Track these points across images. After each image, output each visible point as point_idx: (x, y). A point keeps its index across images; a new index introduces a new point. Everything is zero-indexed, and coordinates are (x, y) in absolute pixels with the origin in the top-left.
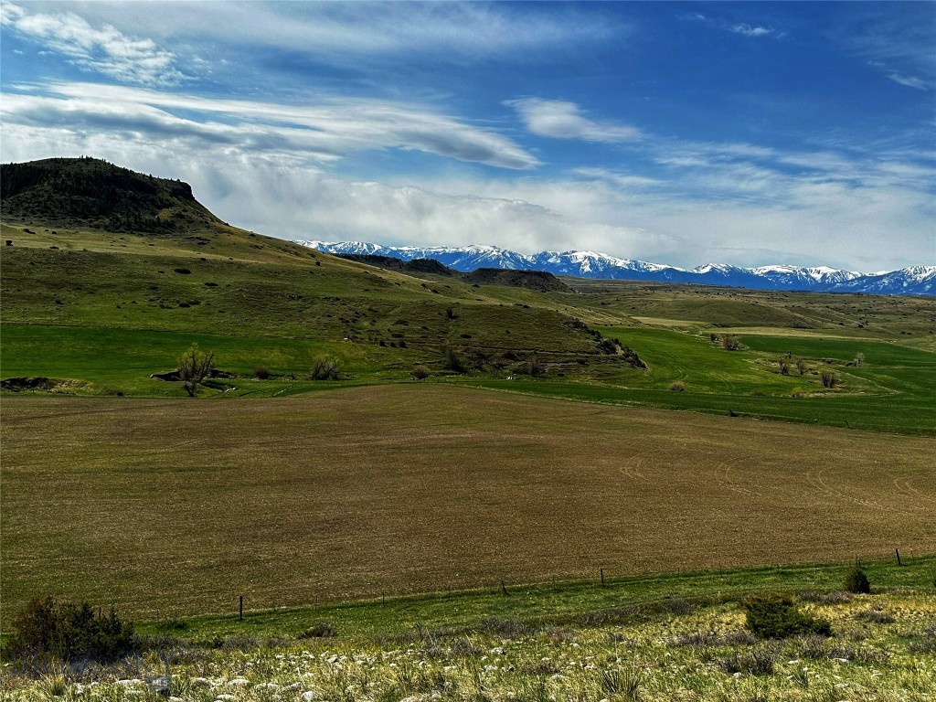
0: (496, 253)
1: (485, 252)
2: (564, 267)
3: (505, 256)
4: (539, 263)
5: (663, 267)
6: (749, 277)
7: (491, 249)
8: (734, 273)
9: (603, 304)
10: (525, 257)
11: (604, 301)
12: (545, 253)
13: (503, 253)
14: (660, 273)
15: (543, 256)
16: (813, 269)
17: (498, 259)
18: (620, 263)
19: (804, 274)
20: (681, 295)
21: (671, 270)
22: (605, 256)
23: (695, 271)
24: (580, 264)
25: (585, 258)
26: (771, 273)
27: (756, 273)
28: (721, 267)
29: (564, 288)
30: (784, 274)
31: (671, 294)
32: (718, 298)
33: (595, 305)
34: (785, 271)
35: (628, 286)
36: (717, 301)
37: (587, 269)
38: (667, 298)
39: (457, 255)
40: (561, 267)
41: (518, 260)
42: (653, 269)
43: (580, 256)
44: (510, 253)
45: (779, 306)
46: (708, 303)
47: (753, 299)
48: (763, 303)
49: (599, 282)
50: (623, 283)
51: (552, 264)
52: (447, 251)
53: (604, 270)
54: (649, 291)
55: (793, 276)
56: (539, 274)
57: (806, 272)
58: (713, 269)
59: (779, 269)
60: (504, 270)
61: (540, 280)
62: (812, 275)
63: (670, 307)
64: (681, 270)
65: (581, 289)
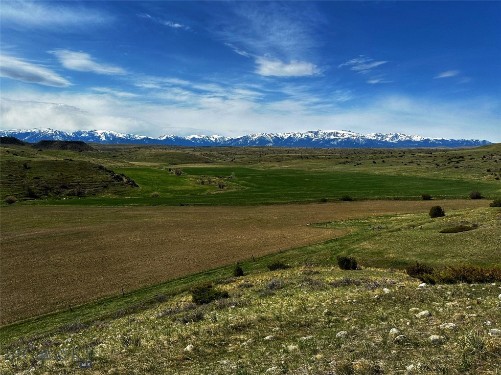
0: (51, 132)
1: (44, 132)
2: (91, 138)
3: (56, 133)
4: (76, 136)
5: (143, 137)
6: (184, 140)
7: (48, 130)
8: (177, 139)
9: (114, 156)
10: (68, 134)
11: (114, 155)
12: (80, 131)
13: (55, 132)
14: (142, 140)
15: (79, 133)
16: (211, 136)
17: (52, 135)
18: (121, 136)
19: (207, 139)
20: (153, 150)
21: (147, 139)
22: (113, 132)
23: (159, 139)
24: (99, 137)
25: (102, 133)
26: (193, 138)
27: (187, 139)
28: (171, 136)
29: (92, 149)
30: (199, 139)
31: (148, 150)
32: (171, 151)
33: (110, 157)
34: (199, 137)
35: (126, 147)
36: (170, 153)
37: (104, 139)
38: (146, 152)
39: (27, 134)
40: (90, 139)
41: (64, 136)
42: (138, 138)
43: (99, 132)
44: (59, 132)
45: (198, 154)
46: (166, 154)
47: (187, 151)
48: (191, 152)
49: (111, 145)
50: (124, 145)
51: (84, 137)
52: (21, 132)
53: (114, 140)
54: (137, 149)
55: (203, 140)
56: (77, 142)
57: (208, 138)
58: (167, 137)
59: (197, 137)
60: (56, 141)
61: (77, 146)
62: (211, 139)
63: (148, 157)
64: (152, 138)
65: (101, 150)
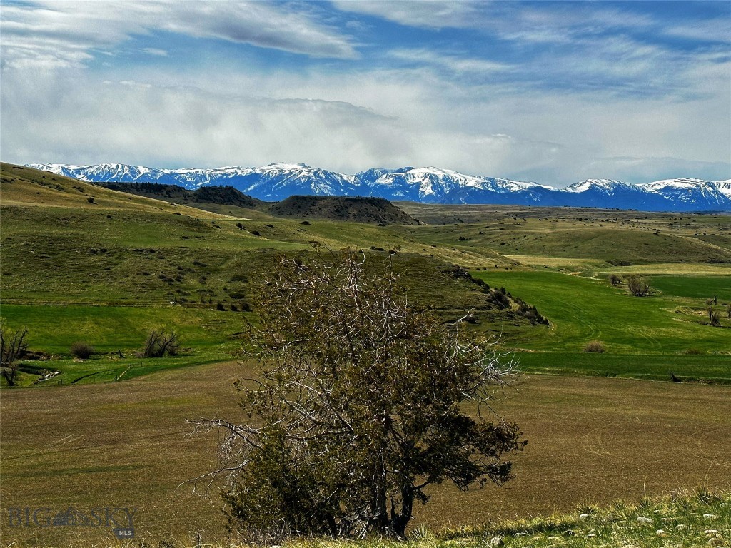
0: (306, 174)
1: (291, 173)
2: (398, 189)
3: (319, 177)
4: (364, 185)
5: (528, 185)
6: (640, 195)
7: (300, 168)
8: (621, 192)
9: (462, 239)
10: (345, 178)
11: (463, 235)
12: (371, 171)
13: (315, 173)
14: (524, 193)
15: (371, 175)
16: (722, 183)
17: (309, 182)
18: (472, 183)
19: (711, 189)
20: (560, 224)
21: (539, 190)
22: (453, 174)
23: (570, 190)
24: (418, 185)
25: (425, 176)
26: (667, 189)
27: (649, 190)
28: (604, 183)
29: (405, 218)
30: (683, 190)
31: (548, 224)
32: (608, 226)
33: (452, 241)
34: (686, 185)
35: (487, 213)
36: (608, 232)
37: (428, 190)
38: (543, 228)
39: (254, 177)
40: (394, 190)
41: (335, 182)
42: (515, 188)
43: (418, 175)
44: (325, 173)
45: (686, 234)
46: (599, 234)
47: (651, 227)
48: (665, 230)
49: (448, 208)
50: (480, 209)
51: (383, 186)
52: (240, 172)
53: (452, 192)
54: (519, 220)
55: (696, 193)
56: (372, 201)
57: (713, 186)
58: (593, 186)
59: (678, 184)
60: (316, 199)
61: (371, 209)
62: (721, 190)
63: (551, 241)
64: (551, 188)
65: (431, 220)
